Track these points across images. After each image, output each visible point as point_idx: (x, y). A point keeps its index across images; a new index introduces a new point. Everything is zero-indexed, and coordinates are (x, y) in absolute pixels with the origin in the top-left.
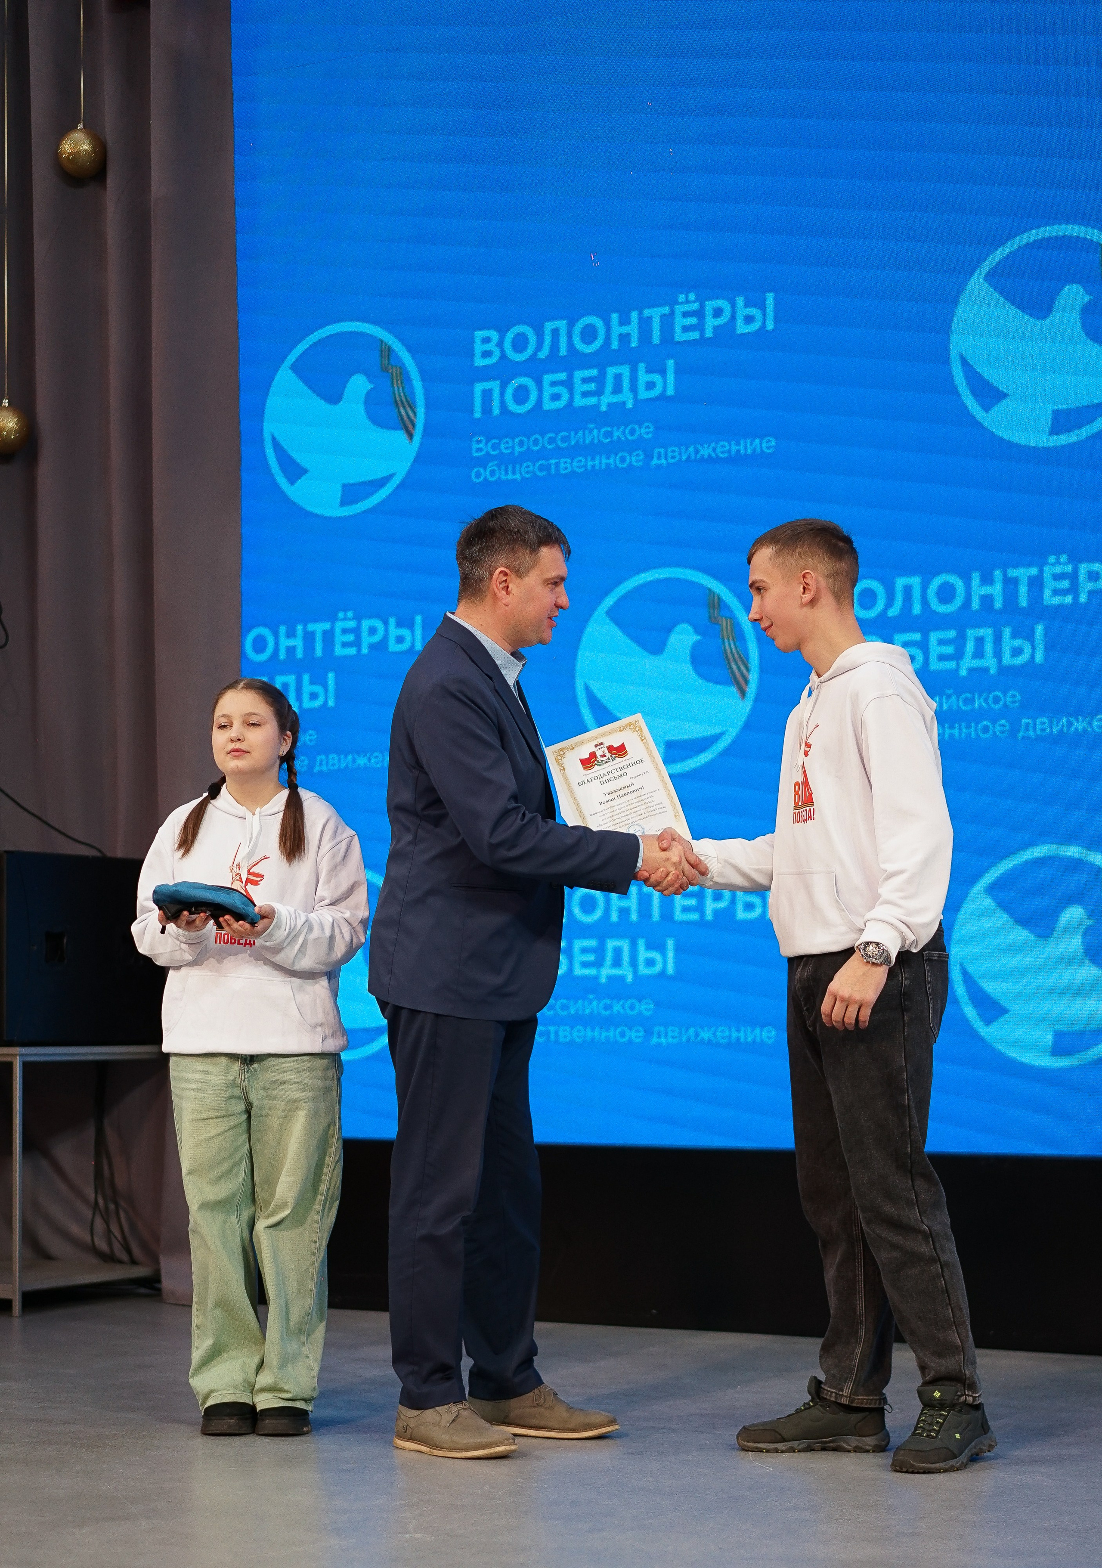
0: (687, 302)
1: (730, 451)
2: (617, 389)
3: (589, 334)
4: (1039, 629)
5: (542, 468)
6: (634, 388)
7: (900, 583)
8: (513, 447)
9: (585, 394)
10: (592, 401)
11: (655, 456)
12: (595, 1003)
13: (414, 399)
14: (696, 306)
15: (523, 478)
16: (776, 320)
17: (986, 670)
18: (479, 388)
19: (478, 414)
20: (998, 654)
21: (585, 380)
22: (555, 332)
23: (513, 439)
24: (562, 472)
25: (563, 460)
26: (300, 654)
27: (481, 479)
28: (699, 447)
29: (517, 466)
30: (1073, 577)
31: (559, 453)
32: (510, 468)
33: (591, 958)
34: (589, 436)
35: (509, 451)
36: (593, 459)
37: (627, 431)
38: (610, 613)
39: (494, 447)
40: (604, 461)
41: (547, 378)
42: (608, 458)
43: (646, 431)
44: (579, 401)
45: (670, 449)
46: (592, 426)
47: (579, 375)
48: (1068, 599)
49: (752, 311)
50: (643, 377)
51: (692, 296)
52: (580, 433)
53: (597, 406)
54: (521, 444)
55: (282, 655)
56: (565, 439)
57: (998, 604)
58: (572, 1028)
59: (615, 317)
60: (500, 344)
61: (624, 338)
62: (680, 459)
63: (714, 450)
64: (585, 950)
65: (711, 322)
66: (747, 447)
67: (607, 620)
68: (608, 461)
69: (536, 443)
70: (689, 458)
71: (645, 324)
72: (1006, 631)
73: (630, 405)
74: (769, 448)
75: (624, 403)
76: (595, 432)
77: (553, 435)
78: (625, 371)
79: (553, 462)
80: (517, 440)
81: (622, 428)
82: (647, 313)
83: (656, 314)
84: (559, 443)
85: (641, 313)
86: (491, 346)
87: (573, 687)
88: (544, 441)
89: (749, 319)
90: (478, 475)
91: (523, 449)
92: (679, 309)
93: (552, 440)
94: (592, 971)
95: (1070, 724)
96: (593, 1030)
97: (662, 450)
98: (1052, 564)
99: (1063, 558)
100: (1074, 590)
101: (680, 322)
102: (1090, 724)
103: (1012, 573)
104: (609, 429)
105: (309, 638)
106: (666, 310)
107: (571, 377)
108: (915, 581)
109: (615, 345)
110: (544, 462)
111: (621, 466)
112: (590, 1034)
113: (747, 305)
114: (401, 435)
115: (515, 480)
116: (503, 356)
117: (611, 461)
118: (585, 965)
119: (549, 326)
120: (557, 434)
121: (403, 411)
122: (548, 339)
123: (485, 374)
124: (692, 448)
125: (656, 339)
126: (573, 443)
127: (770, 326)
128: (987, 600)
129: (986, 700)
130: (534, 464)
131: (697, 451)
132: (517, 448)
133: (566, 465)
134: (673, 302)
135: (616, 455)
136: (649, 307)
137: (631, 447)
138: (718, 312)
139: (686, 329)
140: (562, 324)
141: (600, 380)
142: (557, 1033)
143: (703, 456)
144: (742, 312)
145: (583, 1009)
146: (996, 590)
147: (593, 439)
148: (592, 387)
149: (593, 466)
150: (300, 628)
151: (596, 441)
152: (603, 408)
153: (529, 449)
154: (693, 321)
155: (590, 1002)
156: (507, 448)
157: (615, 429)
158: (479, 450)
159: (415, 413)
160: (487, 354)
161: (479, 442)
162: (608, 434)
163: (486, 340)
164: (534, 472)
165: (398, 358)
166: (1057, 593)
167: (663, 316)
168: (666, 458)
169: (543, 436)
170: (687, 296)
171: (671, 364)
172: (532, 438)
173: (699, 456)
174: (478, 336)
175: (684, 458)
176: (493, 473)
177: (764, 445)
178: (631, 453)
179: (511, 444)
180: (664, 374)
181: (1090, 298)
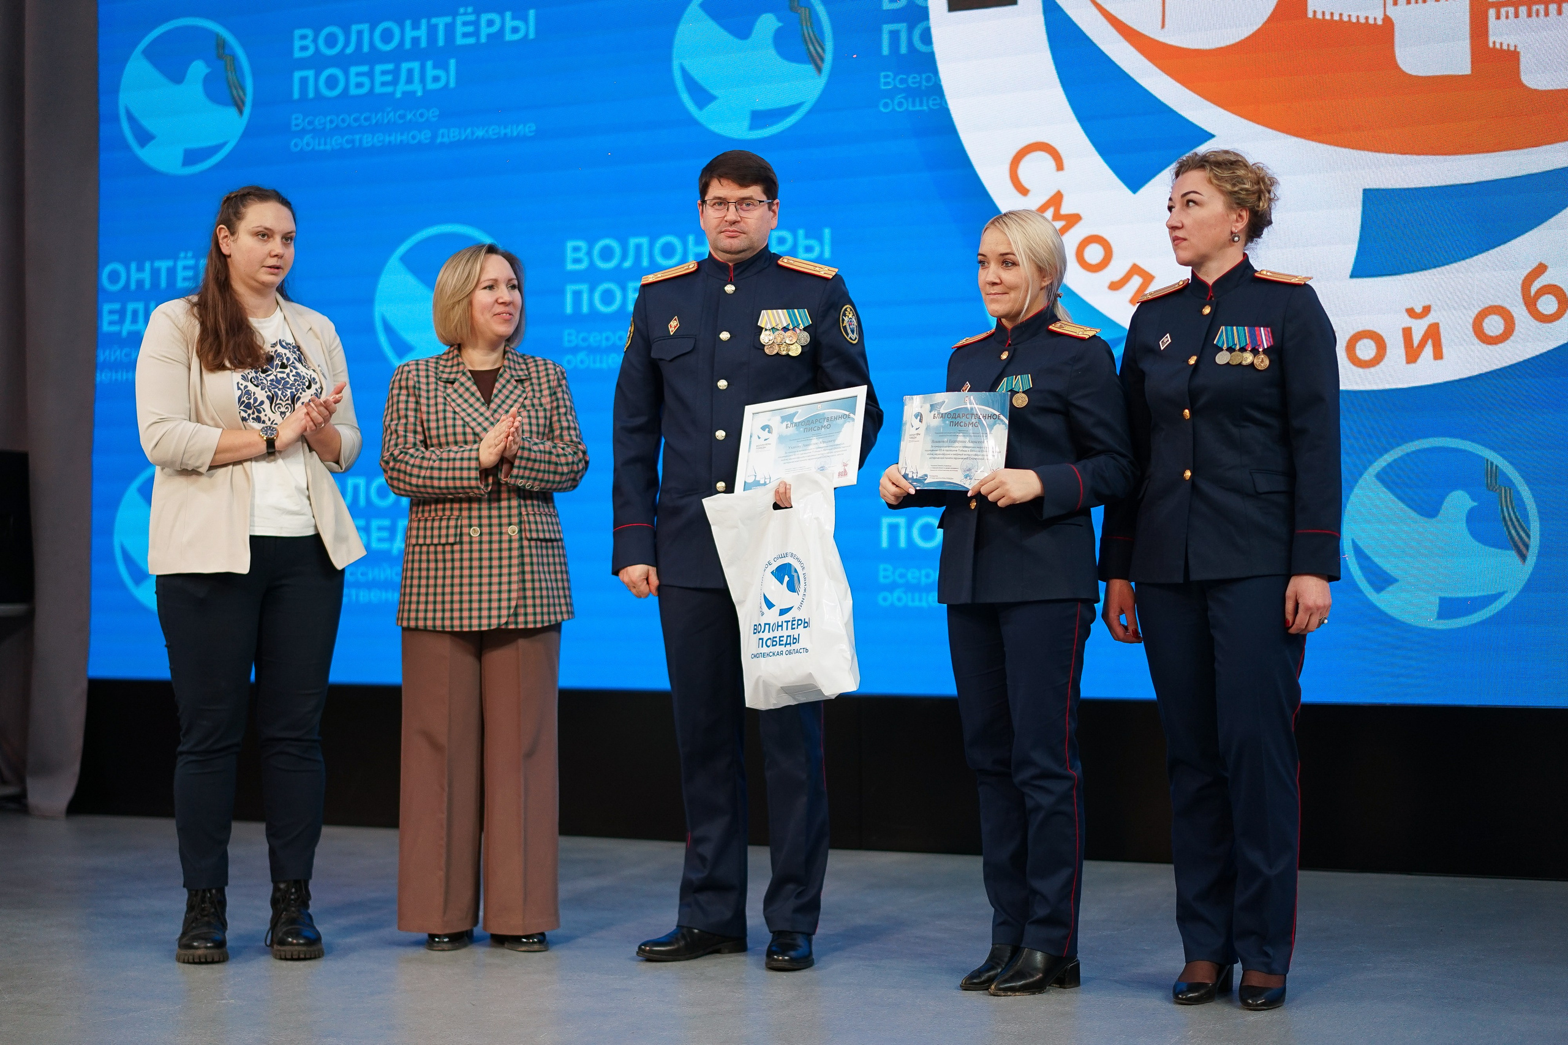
0: (466, 15)
1: (499, 133)
2: (410, 81)
3: (387, 36)
5: (348, 142)
6: (423, 79)
7: (633, 242)
8: (325, 123)
9: (383, 84)
10: (389, 89)
11: (440, 135)
13: (244, 81)
14: (472, 18)
15: (332, 147)
16: (537, 32)
18: (297, 75)
19: (296, 95)
21: (384, 73)
22: (360, 33)
23: (325, 117)
24: (364, 145)
25: (365, 136)
26: (147, 285)
27: (299, 149)
28: (475, 129)
29: (329, 139)
31: (361, 130)
32: (322, 141)
34: (387, 117)
35: (321, 127)
36: (390, 136)
37: (417, 115)
38: (403, 259)
39: (309, 123)
40: (399, 137)
41: (353, 70)
42: (402, 134)
43: (432, 114)
44: (378, 90)
45: (451, 130)
46: (389, 109)
47: (379, 68)
49: (517, 23)
50: (431, 72)
51: (470, 10)
52: (379, 115)
53: (393, 94)
54: (331, 122)
55: (133, 286)
56: (367, 119)
58: (369, 589)
59: (408, 23)
60: (315, 40)
61: (416, 41)
62: (460, 139)
63: (487, 131)
64: (380, 529)
65: (485, 31)
66: (513, 130)
67: (400, 264)
68: (402, 138)
69: (343, 121)
70: (467, 137)
71: (432, 30)
73: (419, 94)
74: (530, 132)
75: (414, 92)
76: (392, 114)
77: (357, 115)
78: (416, 65)
79: (357, 137)
80: (328, 118)
81: (413, 112)
82: (434, 21)
83: (441, 22)
84: (362, 122)
85: (428, 22)
86: (308, 42)
87: (372, 318)
88: (350, 119)
89: (515, 30)
90: (296, 145)
91: (333, 126)
92: (460, 20)
93: (356, 119)
94: (386, 544)
97: (446, 131)
101: (460, 29)
104: (402, 112)
105: (155, 273)
106: (448, 19)
107: (372, 69)
108: (644, 241)
109: (408, 45)
110: (350, 137)
111: (412, 142)
113: (514, 18)
114: (233, 111)
115: (327, 150)
116: (317, 50)
117: (404, 137)
118: (380, 540)
119: (355, 28)
120: (361, 115)
121: (235, 92)
122: (353, 39)
123: (303, 64)
124: (469, 130)
125: (441, 42)
126: (374, 121)
127: (532, 36)
130: (342, 138)
131: (473, 133)
132: (328, 125)
133: (368, 140)
134: (455, 14)
135: (408, 134)
136: (436, 16)
137: (420, 127)
138: (490, 23)
139: (465, 35)
140: (365, 27)
141: (396, 73)
143: (478, 137)
144: (510, 23)
147: (390, 120)
148: (389, 78)
149: (390, 141)
150: (147, 265)
151: (392, 121)
152: (398, 95)
153: (337, 125)
154: (470, 29)
156: (320, 124)
157: (407, 112)
158: (297, 125)
159: (245, 94)
160: (304, 48)
161: (297, 119)
162: (402, 117)
163: (303, 37)
164: (342, 144)
165: (232, 49)
167: (446, 24)
168: (448, 137)
169: (350, 115)
170: (466, 10)
171: (452, 63)
172: (341, 117)
173: (475, 137)
174: (298, 33)
175: (463, 137)
176: (308, 144)
177: (527, 130)
178: (420, 132)
179: (323, 121)
180: (447, 70)
181: (780, 24)
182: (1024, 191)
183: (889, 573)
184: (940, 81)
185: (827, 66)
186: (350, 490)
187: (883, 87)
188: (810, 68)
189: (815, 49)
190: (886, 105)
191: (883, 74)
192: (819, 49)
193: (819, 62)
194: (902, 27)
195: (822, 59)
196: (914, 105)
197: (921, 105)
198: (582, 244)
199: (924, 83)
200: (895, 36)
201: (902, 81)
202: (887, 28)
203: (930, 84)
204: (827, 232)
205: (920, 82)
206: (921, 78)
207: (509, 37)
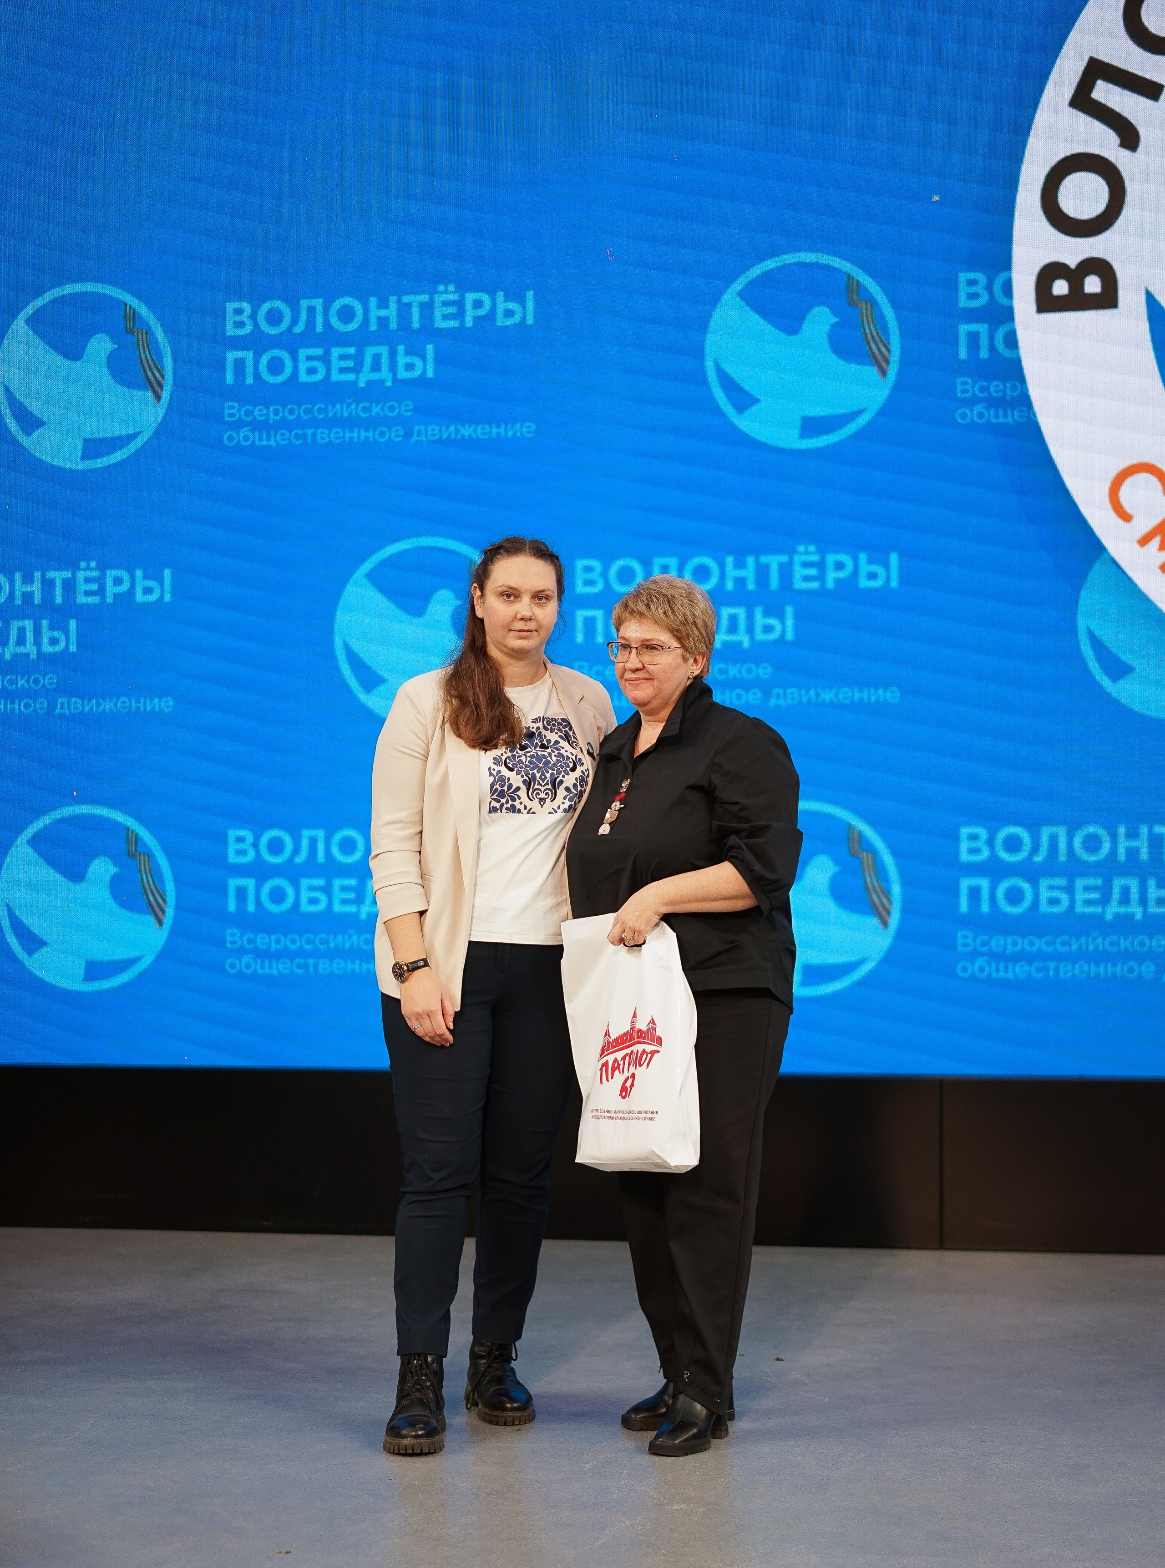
0: (446, 293)
1: (490, 433)
2: (376, 367)
3: (346, 315)
4: (789, 610)
5: (297, 436)
6: (393, 367)
7: (657, 562)
8: (268, 415)
9: (342, 370)
10: (351, 377)
11: (415, 434)
12: (355, 938)
13: (162, 362)
14: (455, 297)
15: (277, 444)
16: (538, 316)
17: (739, 644)
18: (231, 356)
19: (230, 381)
20: (750, 630)
21: (342, 357)
22: (311, 310)
23: (268, 408)
24: (319, 441)
25: (319, 431)
26: (37, 600)
27: (234, 442)
28: (460, 427)
29: (273, 433)
30: (821, 566)
31: (315, 423)
32: (265, 435)
33: (351, 895)
34: (347, 410)
35: (264, 418)
36: (352, 431)
37: (386, 409)
38: (369, 576)
39: (247, 413)
40: (363, 434)
41: (303, 353)
43: (405, 409)
44: (336, 377)
45: (430, 427)
46: (350, 401)
47: (336, 352)
48: (815, 585)
49: (512, 305)
50: (402, 360)
51: (451, 288)
52: (338, 406)
53: (356, 382)
54: (276, 412)
55: (18, 601)
56: (320, 411)
57: (751, 586)
58: (331, 961)
59: (373, 301)
60: (254, 316)
61: (383, 322)
62: (441, 438)
63: (475, 430)
65: (471, 313)
66: (508, 432)
67: (366, 582)
68: (367, 434)
69: (291, 412)
70: (449, 436)
71: (404, 310)
72: (759, 611)
74: (530, 432)
75: (383, 381)
76: (353, 406)
77: (309, 406)
78: (384, 351)
79: (309, 432)
81: (381, 405)
82: (406, 299)
83: (416, 300)
84: (316, 414)
85: (399, 300)
86: (244, 318)
87: (331, 643)
88: (299, 411)
89: (509, 313)
90: (230, 439)
91: (278, 417)
92: (439, 299)
93: (307, 411)
94: (352, 909)
95: (818, 695)
96: (353, 963)
97: (422, 428)
98: (802, 554)
99: (812, 548)
100: (821, 578)
101: (439, 310)
102: (836, 695)
103: (764, 559)
104: (367, 404)
105: (48, 585)
106: (425, 298)
107: (327, 353)
108: (672, 561)
109: (373, 327)
110: (300, 431)
111: (380, 440)
112: (350, 966)
113: (507, 299)
115: (271, 446)
116: (256, 324)
117: (370, 434)
118: (344, 902)
119: (304, 303)
120: (314, 406)
121: (149, 373)
122: (303, 315)
123: (238, 343)
124: (452, 428)
125: (416, 325)
126: (330, 415)
127: (530, 320)
128: (740, 582)
129: (740, 671)
130: (290, 432)
131: (457, 431)
132: (271, 416)
133: (323, 436)
134: (432, 292)
135: (375, 431)
136: (409, 294)
137: (390, 423)
139: (446, 317)
140: (319, 303)
141: (358, 359)
142: (316, 966)
143: (463, 436)
144: (502, 305)
145: (344, 944)
146: (749, 573)
147: (351, 413)
148: (350, 364)
149: (352, 438)
150: (37, 575)
151: (354, 414)
152: (362, 384)
153: (283, 417)
154: (453, 310)
155: (350, 937)
156: (261, 415)
157: (374, 405)
158: (231, 415)
159: (162, 374)
160: (239, 325)
161: (231, 407)
162: (365, 410)
163: (238, 311)
164: (289, 439)
165: (144, 322)
166: (806, 579)
167: (422, 305)
168: (426, 435)
169: (299, 407)
170: (446, 287)
171: (430, 349)
172: (288, 408)
173: (459, 436)
174: (230, 306)
175: (445, 436)
176: (246, 438)
177: (525, 430)
178: (390, 429)
179: (265, 412)
180: (423, 357)
181: (837, 320)
182: (1126, 517)
183: (969, 940)
184: (1027, 391)
185: (893, 369)
186: (305, 843)
187: (959, 395)
188: (873, 371)
189: (879, 349)
190: (964, 416)
191: (959, 380)
192: (883, 350)
193: (884, 364)
194: (982, 328)
195: (887, 362)
196: (997, 416)
197: (1005, 416)
198: (596, 564)
199: (1008, 392)
200: (974, 338)
201: (982, 389)
202: (964, 329)
203: (1015, 394)
204: (894, 558)
205: (1004, 392)
206: (1005, 386)
207: (501, 321)
